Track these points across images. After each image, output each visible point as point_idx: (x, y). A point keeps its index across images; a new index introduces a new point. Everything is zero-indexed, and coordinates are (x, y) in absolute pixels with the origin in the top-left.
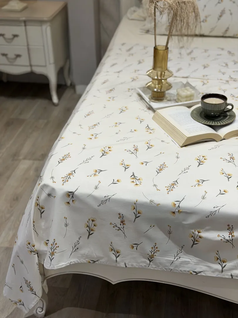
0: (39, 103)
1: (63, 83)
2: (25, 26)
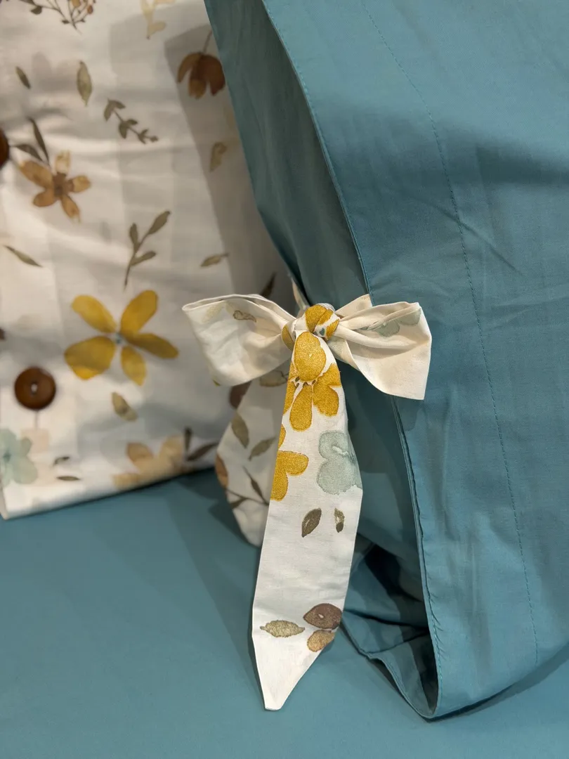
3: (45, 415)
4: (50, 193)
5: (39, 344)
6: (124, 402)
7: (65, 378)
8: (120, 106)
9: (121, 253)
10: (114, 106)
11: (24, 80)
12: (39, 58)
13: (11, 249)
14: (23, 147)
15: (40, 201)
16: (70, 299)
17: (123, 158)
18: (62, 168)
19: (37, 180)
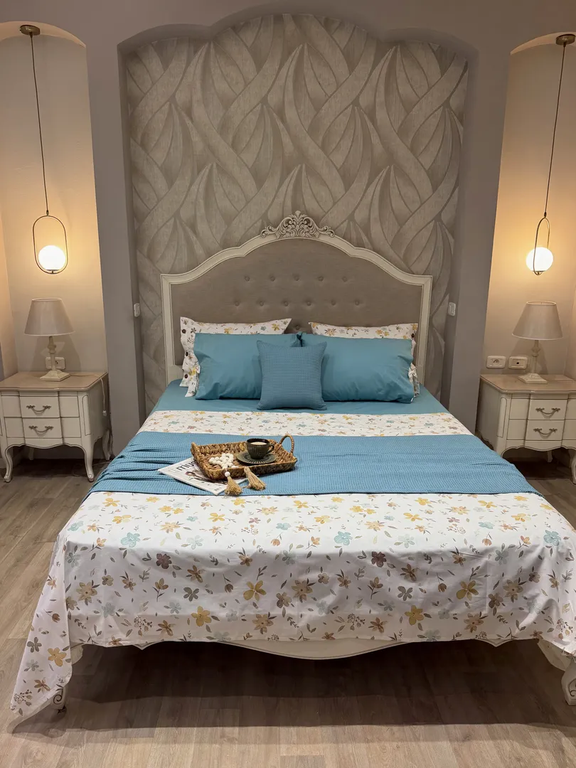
0: (71, 481)
1: (102, 458)
2: (59, 396)
5: (187, 372)
11: (189, 348)
13: (186, 363)
14: (189, 354)
15: (189, 359)
18: (191, 356)
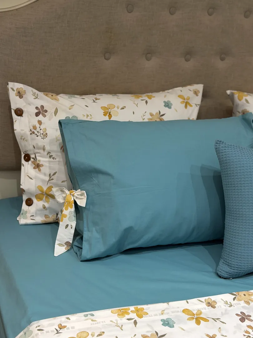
3: (30, 207)
4: (36, 167)
5: (31, 194)
6: (45, 206)
7: (35, 200)
8: (50, 153)
9: (47, 178)
10: (49, 153)
11: (34, 147)
12: (37, 144)
13: (28, 176)
14: (33, 158)
15: (34, 168)
16: (37, 186)
17: (49, 162)
18: (39, 163)
19: (34, 164)
